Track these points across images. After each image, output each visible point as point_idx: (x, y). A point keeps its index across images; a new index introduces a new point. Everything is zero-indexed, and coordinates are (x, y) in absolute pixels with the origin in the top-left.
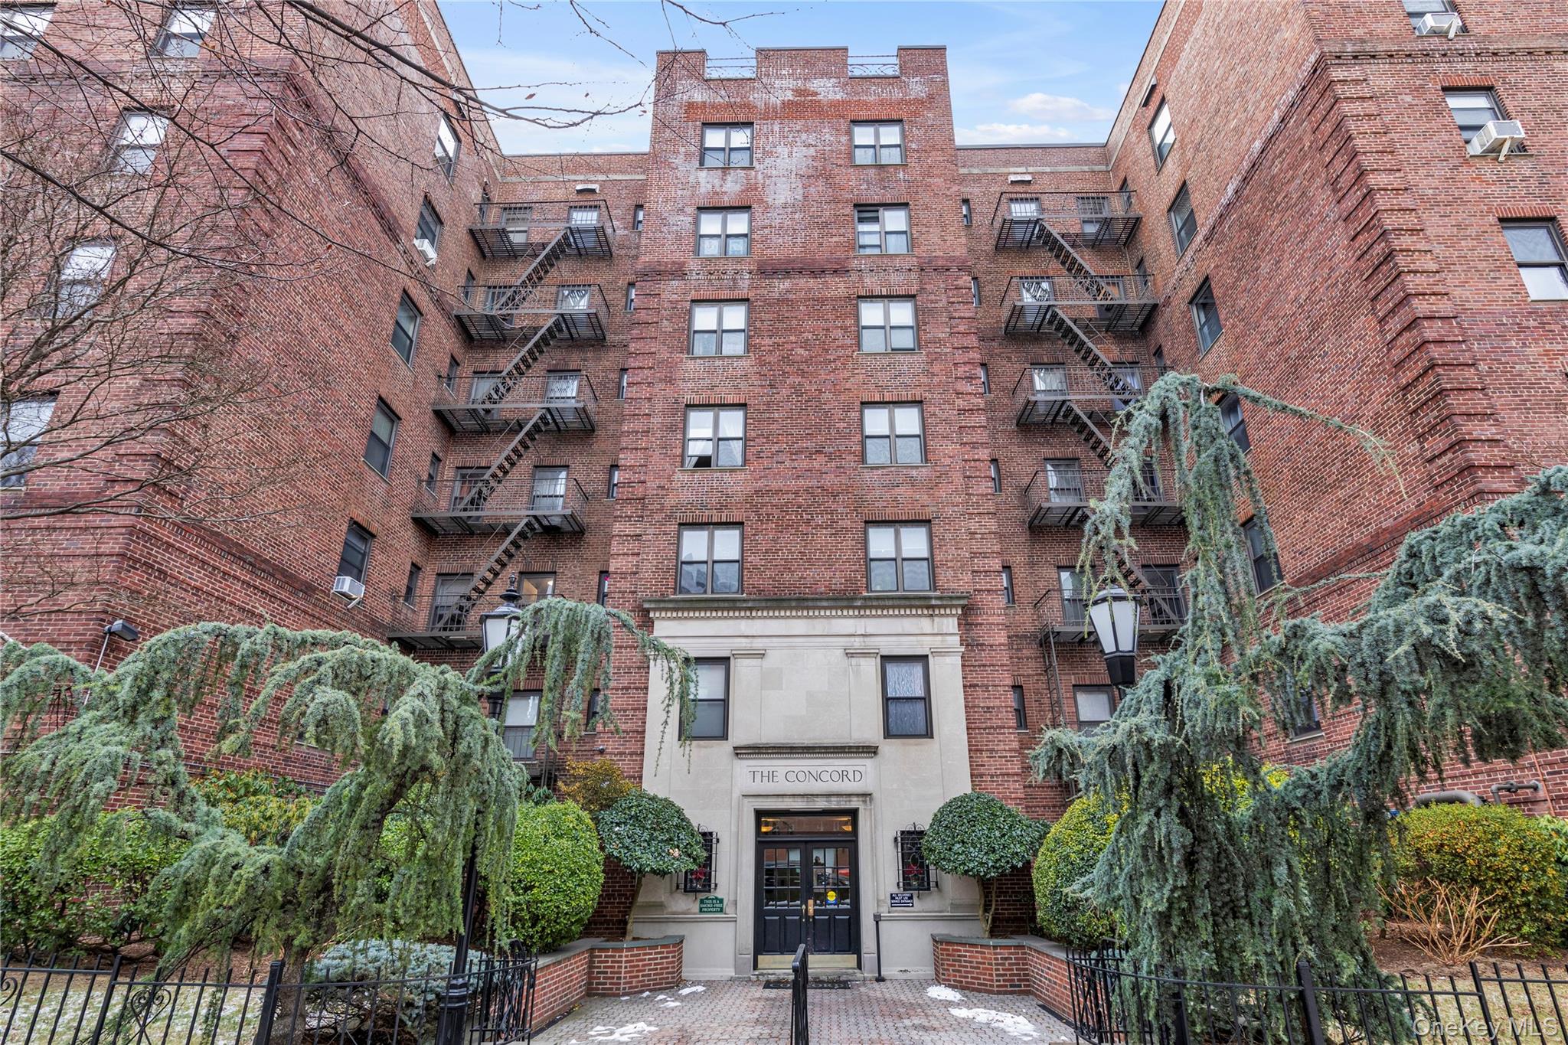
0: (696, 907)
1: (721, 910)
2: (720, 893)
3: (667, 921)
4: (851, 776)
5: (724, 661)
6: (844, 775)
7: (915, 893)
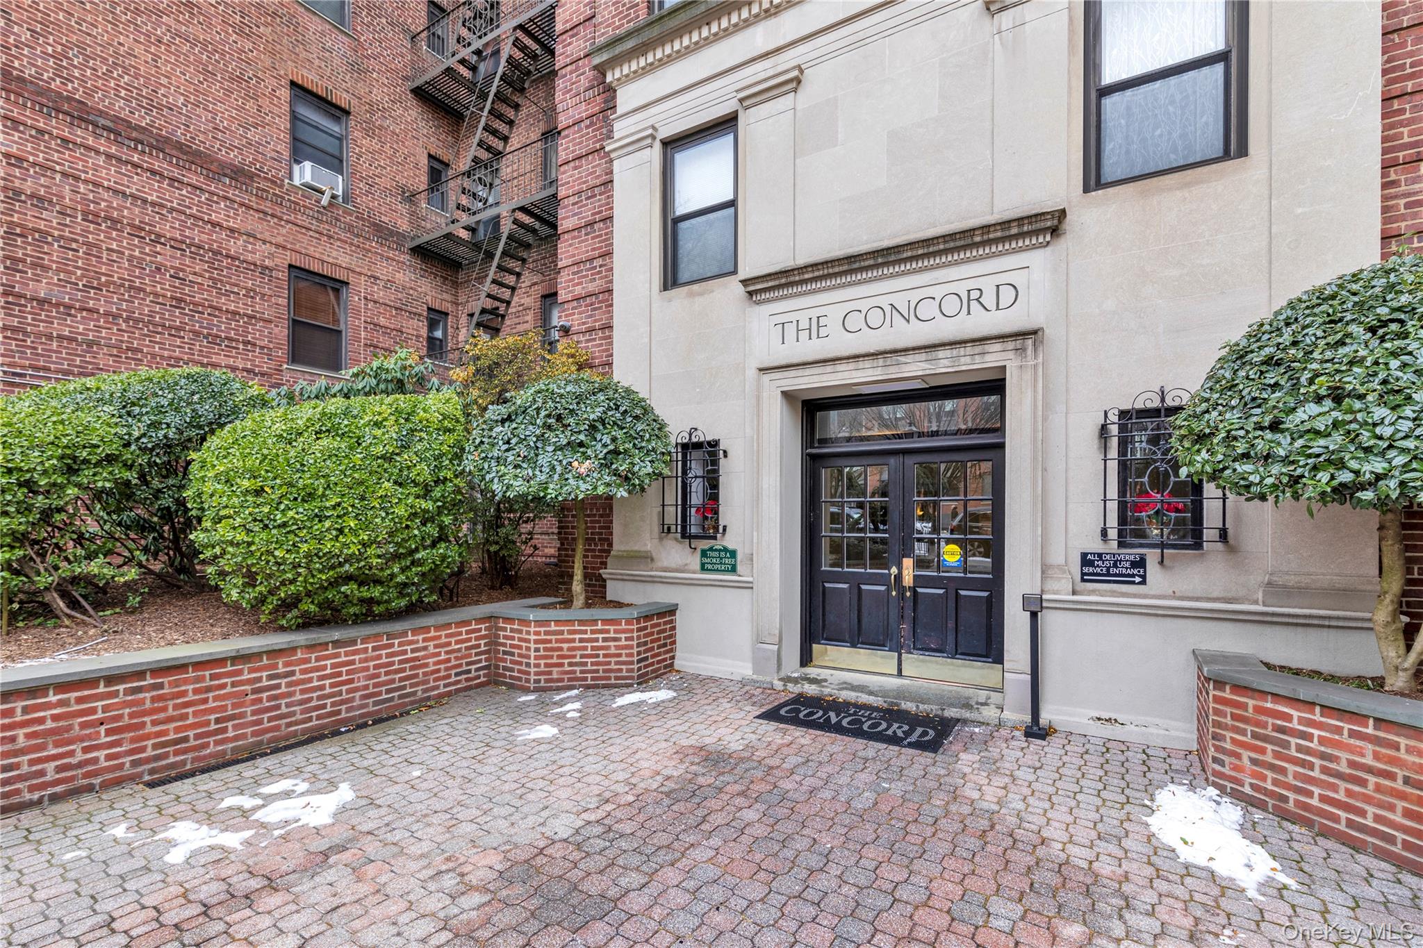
0: (695, 561)
1: (733, 569)
2: (729, 541)
3: (652, 581)
4: (989, 300)
5: (727, 123)
6: (973, 299)
7: (1152, 556)
